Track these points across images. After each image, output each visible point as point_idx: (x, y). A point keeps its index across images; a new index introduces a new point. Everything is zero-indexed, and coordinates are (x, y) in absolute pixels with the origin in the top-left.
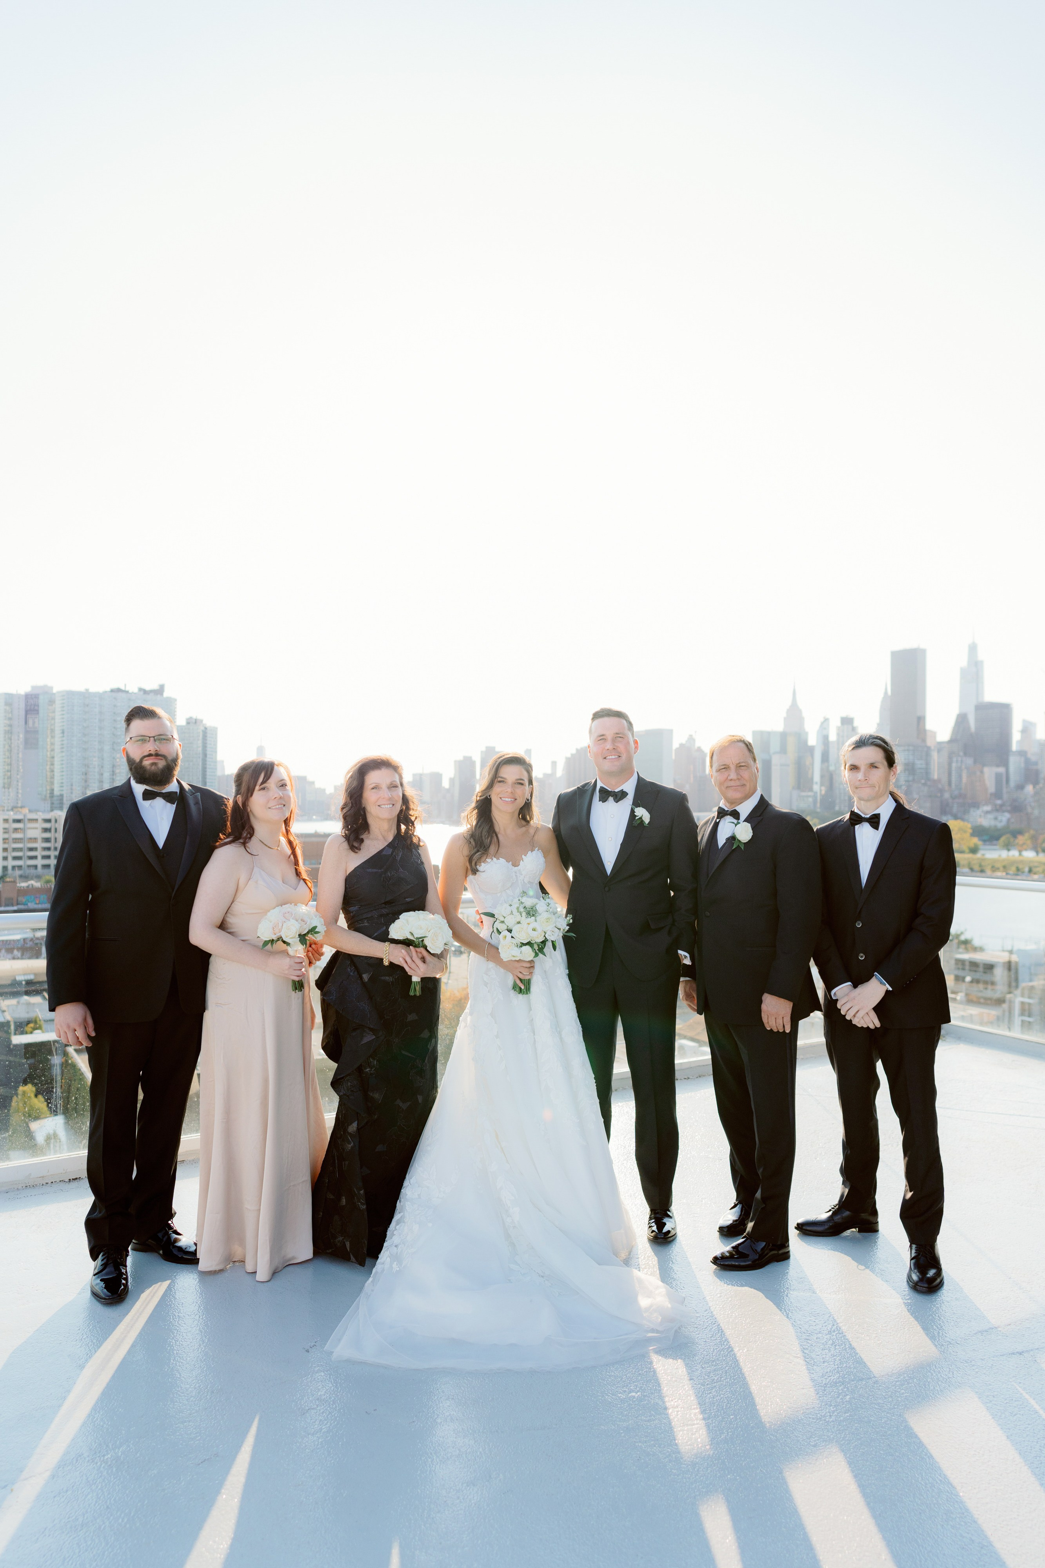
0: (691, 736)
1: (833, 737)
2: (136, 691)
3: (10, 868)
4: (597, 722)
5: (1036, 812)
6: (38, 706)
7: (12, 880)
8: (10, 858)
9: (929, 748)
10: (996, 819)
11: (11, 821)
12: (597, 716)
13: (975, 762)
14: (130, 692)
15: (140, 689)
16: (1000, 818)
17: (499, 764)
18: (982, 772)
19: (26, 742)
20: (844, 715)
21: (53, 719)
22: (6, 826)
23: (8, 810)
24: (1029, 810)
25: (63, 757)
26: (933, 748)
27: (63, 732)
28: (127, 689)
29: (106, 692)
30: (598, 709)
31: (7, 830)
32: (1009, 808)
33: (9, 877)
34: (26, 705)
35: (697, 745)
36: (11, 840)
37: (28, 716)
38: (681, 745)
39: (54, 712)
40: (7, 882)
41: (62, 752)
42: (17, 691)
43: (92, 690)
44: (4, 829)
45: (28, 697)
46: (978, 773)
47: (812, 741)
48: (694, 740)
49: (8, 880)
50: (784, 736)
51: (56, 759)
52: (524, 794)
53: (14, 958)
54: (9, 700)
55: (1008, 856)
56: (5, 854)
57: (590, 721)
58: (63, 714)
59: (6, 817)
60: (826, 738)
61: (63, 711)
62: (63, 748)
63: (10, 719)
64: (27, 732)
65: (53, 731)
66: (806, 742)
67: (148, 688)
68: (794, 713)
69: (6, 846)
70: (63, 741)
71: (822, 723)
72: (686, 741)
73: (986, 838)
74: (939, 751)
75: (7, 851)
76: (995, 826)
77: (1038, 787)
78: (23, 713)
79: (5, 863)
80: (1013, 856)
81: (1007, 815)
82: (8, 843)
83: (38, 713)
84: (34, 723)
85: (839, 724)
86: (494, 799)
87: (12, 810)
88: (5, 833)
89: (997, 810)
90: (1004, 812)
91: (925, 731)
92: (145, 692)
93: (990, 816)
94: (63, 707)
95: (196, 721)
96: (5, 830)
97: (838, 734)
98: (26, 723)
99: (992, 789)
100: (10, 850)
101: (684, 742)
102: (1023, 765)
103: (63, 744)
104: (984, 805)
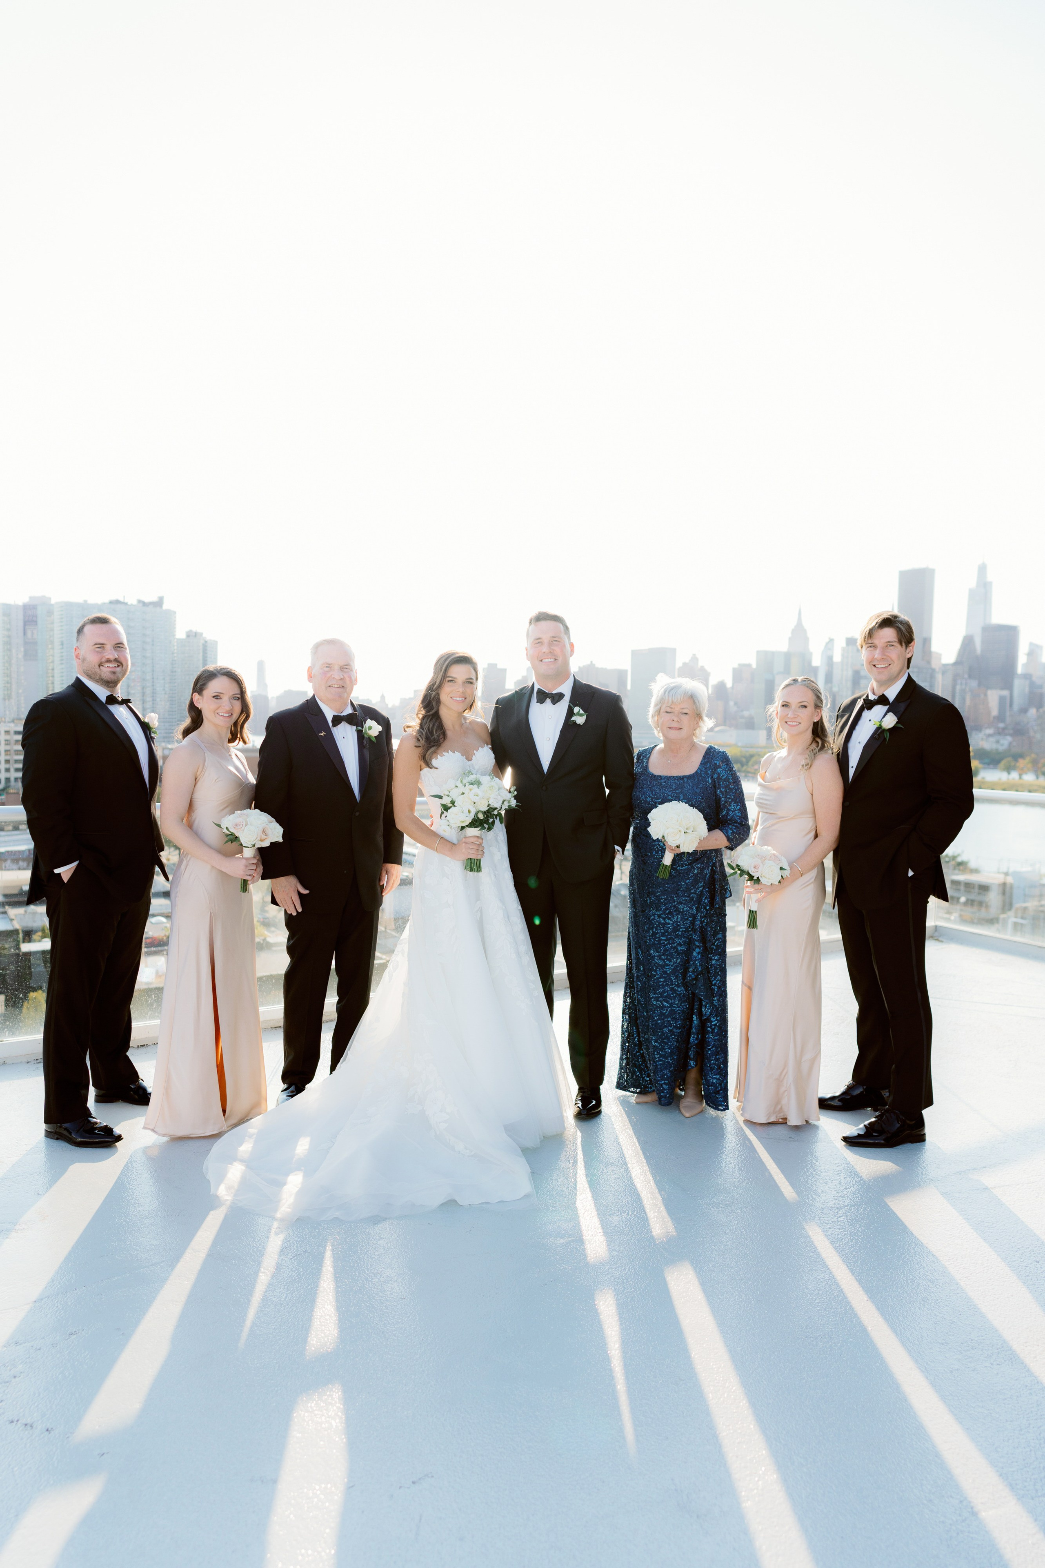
0: (694, 655)
1: (837, 658)
2: (135, 602)
3: (12, 779)
4: (534, 625)
5: (1038, 736)
6: (36, 617)
7: (16, 791)
8: (12, 770)
9: (933, 670)
10: (998, 742)
11: (12, 733)
12: (535, 619)
13: (980, 685)
14: (129, 603)
15: (139, 601)
16: (1002, 742)
18: (986, 695)
19: (26, 654)
20: (849, 636)
21: (52, 630)
22: (8, 737)
23: (9, 722)
24: (1032, 734)
25: (63, 669)
26: (937, 670)
27: (62, 644)
28: (126, 601)
29: (105, 603)
30: (536, 613)
31: (8, 742)
32: (1011, 732)
33: (13, 789)
34: (25, 616)
35: (700, 664)
36: (12, 752)
37: (26, 627)
38: (685, 664)
39: (52, 623)
40: (11, 794)
41: (62, 664)
42: (15, 602)
44: (6, 740)
45: (26, 608)
46: (982, 696)
47: (817, 661)
48: (697, 659)
49: (12, 791)
50: (788, 656)
51: (56, 671)
52: (473, 692)
53: (19, 869)
54: (8, 610)
55: (1008, 779)
56: (7, 766)
57: (528, 625)
58: (62, 626)
59: (7, 729)
60: (830, 659)
61: (62, 622)
62: (62, 660)
63: (9, 630)
64: (26, 643)
65: (52, 642)
66: (810, 662)
67: (147, 600)
68: (799, 633)
69: (8, 758)
70: (62, 652)
71: (827, 644)
72: (690, 661)
73: (987, 761)
74: (944, 673)
75: (9, 763)
76: (997, 750)
77: (1041, 710)
78: (21, 624)
79: (8, 775)
80: (1013, 779)
81: (1009, 739)
82: (10, 754)
83: (37, 624)
84: (33, 634)
85: (844, 645)
87: (13, 721)
88: (7, 744)
89: (999, 734)
90: (1006, 735)
91: (930, 652)
92: (144, 604)
93: (992, 739)
94: (62, 618)
95: (196, 635)
96: (6, 742)
97: (843, 655)
98: (25, 633)
99: (995, 712)
100: (12, 762)
101: (687, 661)
102: (1027, 690)
103: (62, 656)
104: (986, 728)
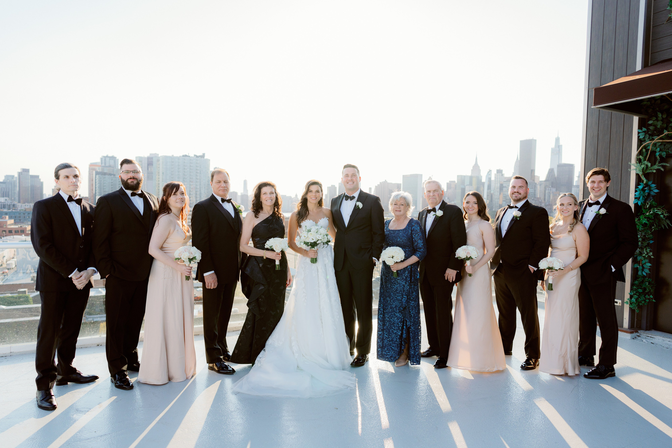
4: (345, 169)
12: (345, 167)
17: (309, 185)
30: (346, 164)
43: (175, 155)
52: (319, 196)
57: (343, 169)
86: (309, 199)
